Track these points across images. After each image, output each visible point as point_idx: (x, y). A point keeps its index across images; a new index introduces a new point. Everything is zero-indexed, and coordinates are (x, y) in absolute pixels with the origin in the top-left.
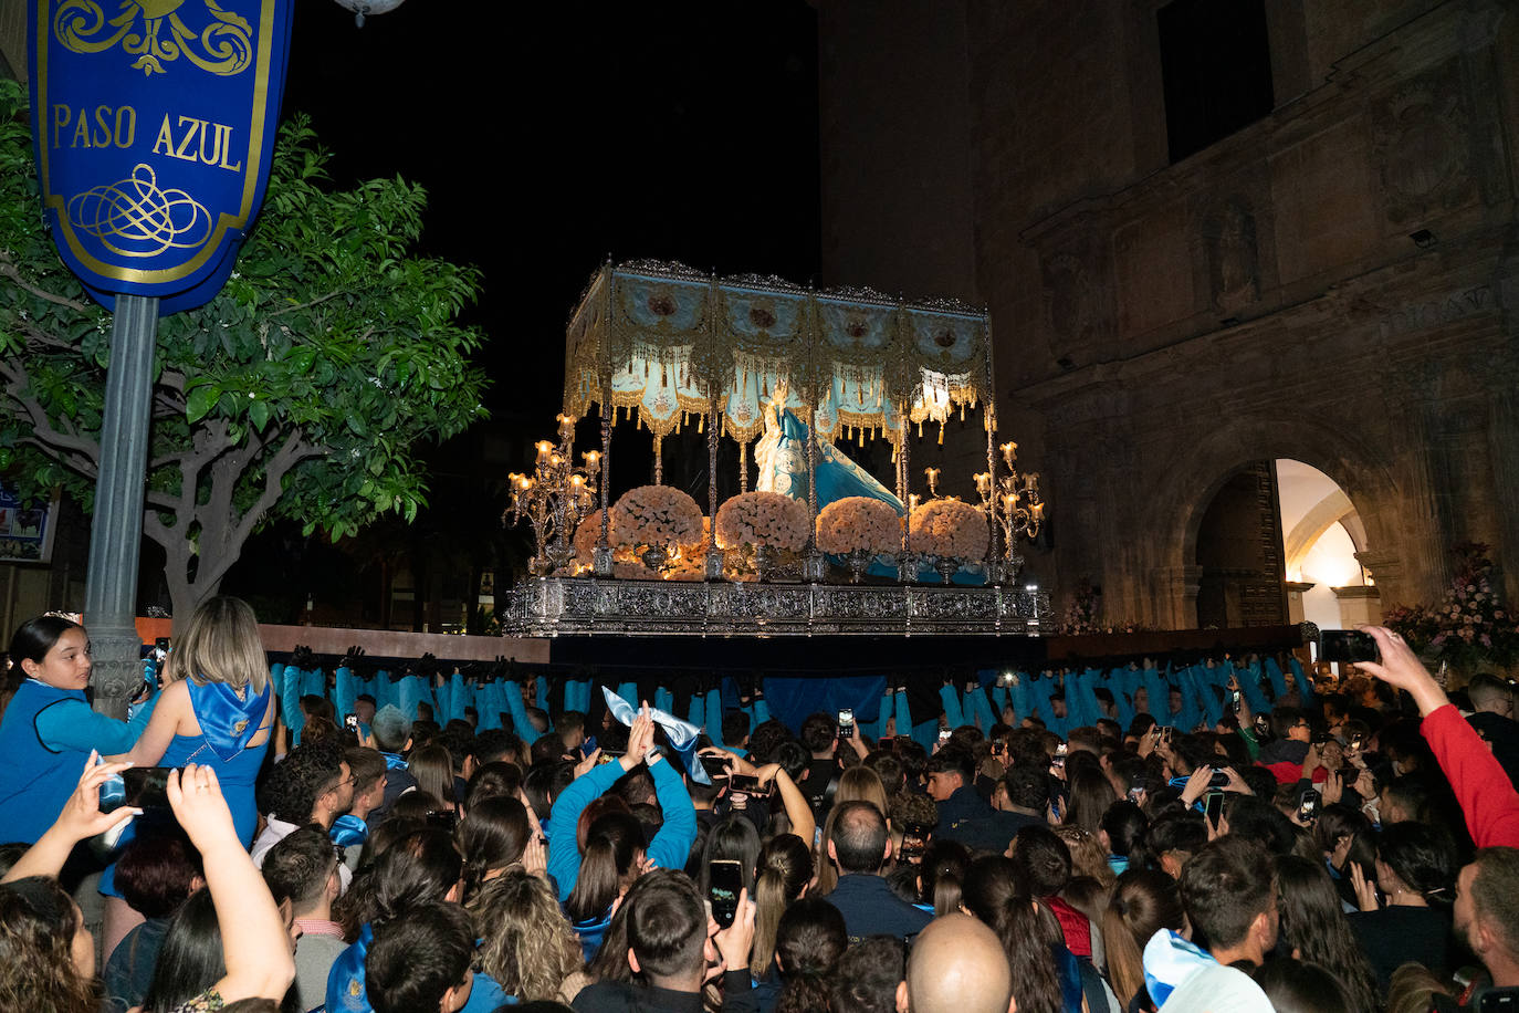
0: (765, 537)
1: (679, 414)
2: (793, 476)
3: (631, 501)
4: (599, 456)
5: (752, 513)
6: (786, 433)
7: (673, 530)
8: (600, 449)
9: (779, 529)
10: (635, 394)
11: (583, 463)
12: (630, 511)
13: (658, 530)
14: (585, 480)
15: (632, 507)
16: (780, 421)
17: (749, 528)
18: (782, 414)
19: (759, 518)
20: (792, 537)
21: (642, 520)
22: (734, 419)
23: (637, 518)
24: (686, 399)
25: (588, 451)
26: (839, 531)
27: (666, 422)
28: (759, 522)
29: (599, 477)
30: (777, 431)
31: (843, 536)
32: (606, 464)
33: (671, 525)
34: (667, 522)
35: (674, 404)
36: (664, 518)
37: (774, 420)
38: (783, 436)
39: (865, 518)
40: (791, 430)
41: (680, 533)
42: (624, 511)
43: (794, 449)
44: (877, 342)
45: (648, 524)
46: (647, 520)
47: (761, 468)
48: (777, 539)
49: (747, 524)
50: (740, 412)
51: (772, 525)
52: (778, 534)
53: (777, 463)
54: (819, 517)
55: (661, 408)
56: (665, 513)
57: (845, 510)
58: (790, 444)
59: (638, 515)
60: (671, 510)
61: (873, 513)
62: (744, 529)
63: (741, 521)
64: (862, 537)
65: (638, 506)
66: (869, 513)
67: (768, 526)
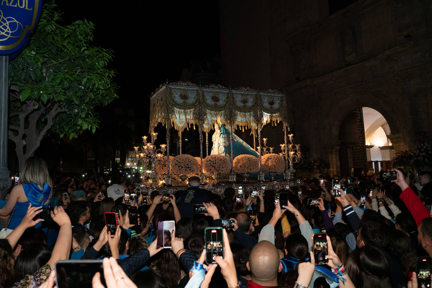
0: (218, 171)
1: (186, 124)
2: (225, 147)
3: (177, 161)
4: (166, 145)
5: (214, 163)
6: (222, 133)
7: (190, 170)
8: (166, 143)
9: (223, 167)
11: (160, 148)
12: (176, 164)
13: (186, 170)
15: (177, 163)
16: (220, 128)
17: (214, 168)
20: (226, 169)
21: (180, 168)
23: (179, 166)
25: (162, 144)
26: (241, 167)
28: (216, 165)
29: (166, 152)
32: (168, 149)
33: (190, 168)
34: (188, 167)
35: (185, 121)
37: (218, 128)
38: (221, 133)
39: (248, 162)
40: (223, 131)
41: (192, 171)
42: (175, 164)
43: (225, 138)
45: (182, 169)
46: (182, 167)
47: (214, 143)
48: (222, 171)
49: (213, 166)
50: (206, 123)
51: (220, 166)
52: (222, 169)
53: (220, 142)
55: (181, 123)
56: (187, 165)
57: (242, 159)
58: (223, 136)
59: (179, 165)
60: (190, 163)
61: (251, 160)
62: (211, 168)
63: (211, 165)
64: (248, 168)
65: (179, 162)
66: (250, 160)
67: (219, 167)
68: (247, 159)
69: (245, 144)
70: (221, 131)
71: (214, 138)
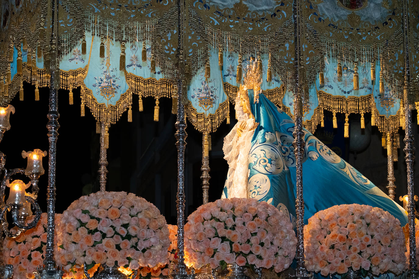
0: (245, 255)
1: (130, 97)
2: (272, 177)
3: (85, 212)
4: (44, 154)
5: (230, 225)
6: (262, 124)
7: (135, 247)
8: (44, 146)
9: (262, 244)
10: (75, 73)
11: (24, 163)
12: (82, 224)
13: (118, 247)
14: (27, 186)
15: (85, 219)
16: (254, 108)
17: (226, 244)
18: (256, 100)
19: (237, 232)
20: (276, 254)
21: (97, 237)
22: (195, 103)
23: (91, 232)
24: (137, 79)
25: (31, 149)
26: (333, 247)
27: (114, 108)
28: (238, 236)
29: (43, 180)
30: (250, 122)
31: (337, 253)
32: (52, 165)
33: (134, 240)
34: (129, 237)
35: (123, 85)
36: (124, 232)
37: (247, 108)
38: (259, 128)
39: (364, 230)
40: (268, 121)
41: (144, 251)
42: (76, 223)
43: (273, 144)
44: (377, 15)
45: (105, 241)
46: (104, 236)
47: (231, 165)
48: (260, 257)
49: (224, 239)
50: (202, 95)
51: (253, 240)
52: (261, 252)
53: (253, 160)
54: (306, 228)
55: (108, 90)
56: (126, 226)
57: (338, 219)
58: (267, 138)
59: (93, 228)
60: (133, 222)
61: (373, 226)
62: (217, 244)
63: (217, 235)
64: (360, 253)
65: (92, 218)
66: (368, 225)
67: (249, 241)
68: (356, 218)
69: (350, 171)
70: (258, 120)
71: (230, 148)
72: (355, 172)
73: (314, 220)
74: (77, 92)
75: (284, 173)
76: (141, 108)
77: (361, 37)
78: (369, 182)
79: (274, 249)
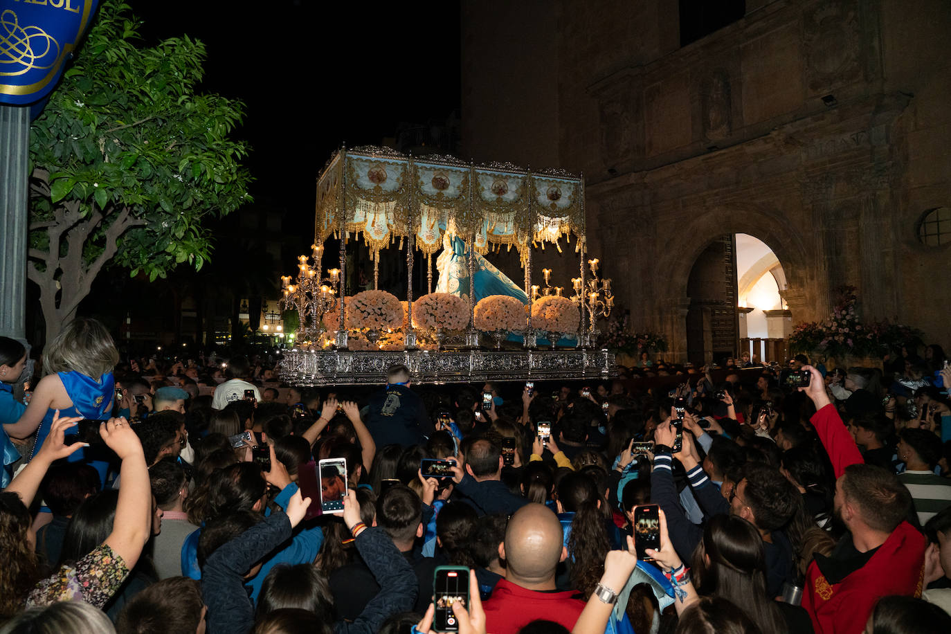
0: (442, 323)
1: (388, 236)
2: (461, 280)
3: (359, 301)
4: (339, 271)
5: (435, 308)
6: (456, 252)
7: (385, 320)
8: (339, 268)
9: (451, 317)
10: (360, 224)
11: (329, 275)
12: (358, 308)
13: (376, 320)
15: (360, 305)
16: (452, 244)
17: (433, 318)
18: (453, 239)
19: (438, 311)
20: (459, 322)
21: (366, 313)
22: (424, 239)
23: (362, 312)
25: (332, 268)
26: (488, 318)
27: (380, 242)
28: (438, 313)
29: (338, 285)
30: (450, 251)
31: (491, 320)
32: (343, 277)
33: (384, 316)
34: (382, 315)
35: (385, 230)
36: (379, 312)
37: (449, 243)
38: (455, 254)
39: (504, 309)
40: (459, 251)
41: (390, 321)
42: (355, 307)
43: (461, 262)
45: (369, 316)
46: (369, 314)
47: (441, 273)
48: (450, 324)
49: (431, 315)
50: (427, 234)
51: (446, 315)
52: (450, 321)
53: (451, 271)
54: (476, 308)
55: (378, 232)
56: (380, 309)
57: (491, 303)
58: (459, 260)
59: (363, 310)
60: (384, 307)
61: (509, 306)
62: (429, 318)
63: (428, 313)
64: (502, 321)
65: (363, 304)
66: (507, 306)
67: (444, 315)
68: (500, 303)
69: (502, 276)
70: (454, 250)
71: (440, 264)
72: (504, 276)
73: (480, 304)
74: (361, 234)
75: (467, 278)
76: (393, 242)
77: (501, 210)
78: (511, 282)
79: (457, 319)
